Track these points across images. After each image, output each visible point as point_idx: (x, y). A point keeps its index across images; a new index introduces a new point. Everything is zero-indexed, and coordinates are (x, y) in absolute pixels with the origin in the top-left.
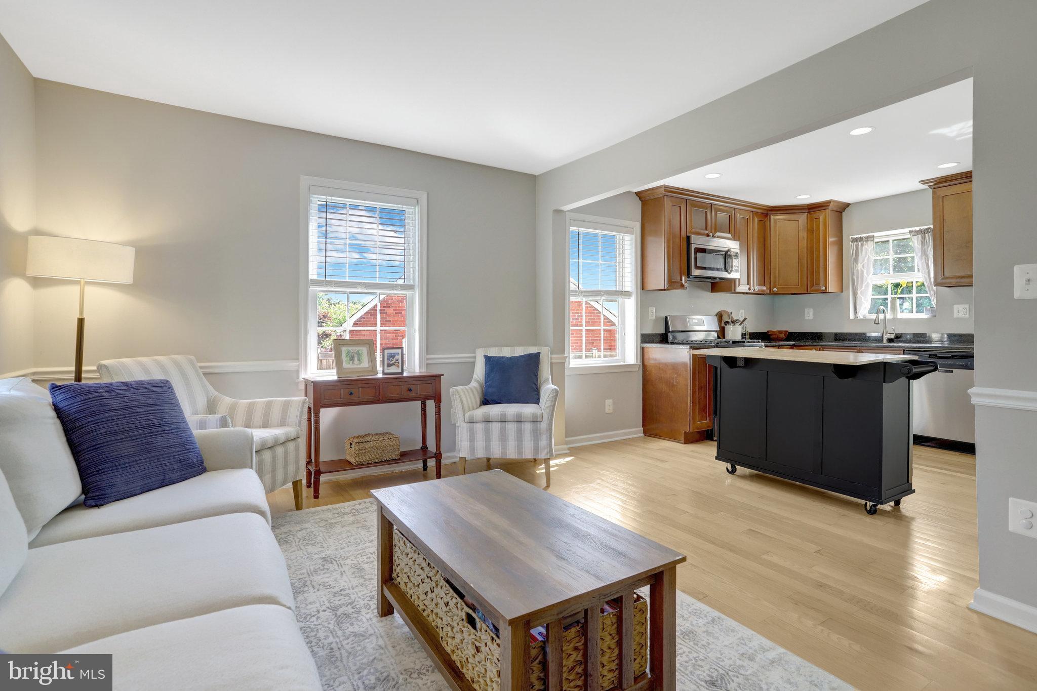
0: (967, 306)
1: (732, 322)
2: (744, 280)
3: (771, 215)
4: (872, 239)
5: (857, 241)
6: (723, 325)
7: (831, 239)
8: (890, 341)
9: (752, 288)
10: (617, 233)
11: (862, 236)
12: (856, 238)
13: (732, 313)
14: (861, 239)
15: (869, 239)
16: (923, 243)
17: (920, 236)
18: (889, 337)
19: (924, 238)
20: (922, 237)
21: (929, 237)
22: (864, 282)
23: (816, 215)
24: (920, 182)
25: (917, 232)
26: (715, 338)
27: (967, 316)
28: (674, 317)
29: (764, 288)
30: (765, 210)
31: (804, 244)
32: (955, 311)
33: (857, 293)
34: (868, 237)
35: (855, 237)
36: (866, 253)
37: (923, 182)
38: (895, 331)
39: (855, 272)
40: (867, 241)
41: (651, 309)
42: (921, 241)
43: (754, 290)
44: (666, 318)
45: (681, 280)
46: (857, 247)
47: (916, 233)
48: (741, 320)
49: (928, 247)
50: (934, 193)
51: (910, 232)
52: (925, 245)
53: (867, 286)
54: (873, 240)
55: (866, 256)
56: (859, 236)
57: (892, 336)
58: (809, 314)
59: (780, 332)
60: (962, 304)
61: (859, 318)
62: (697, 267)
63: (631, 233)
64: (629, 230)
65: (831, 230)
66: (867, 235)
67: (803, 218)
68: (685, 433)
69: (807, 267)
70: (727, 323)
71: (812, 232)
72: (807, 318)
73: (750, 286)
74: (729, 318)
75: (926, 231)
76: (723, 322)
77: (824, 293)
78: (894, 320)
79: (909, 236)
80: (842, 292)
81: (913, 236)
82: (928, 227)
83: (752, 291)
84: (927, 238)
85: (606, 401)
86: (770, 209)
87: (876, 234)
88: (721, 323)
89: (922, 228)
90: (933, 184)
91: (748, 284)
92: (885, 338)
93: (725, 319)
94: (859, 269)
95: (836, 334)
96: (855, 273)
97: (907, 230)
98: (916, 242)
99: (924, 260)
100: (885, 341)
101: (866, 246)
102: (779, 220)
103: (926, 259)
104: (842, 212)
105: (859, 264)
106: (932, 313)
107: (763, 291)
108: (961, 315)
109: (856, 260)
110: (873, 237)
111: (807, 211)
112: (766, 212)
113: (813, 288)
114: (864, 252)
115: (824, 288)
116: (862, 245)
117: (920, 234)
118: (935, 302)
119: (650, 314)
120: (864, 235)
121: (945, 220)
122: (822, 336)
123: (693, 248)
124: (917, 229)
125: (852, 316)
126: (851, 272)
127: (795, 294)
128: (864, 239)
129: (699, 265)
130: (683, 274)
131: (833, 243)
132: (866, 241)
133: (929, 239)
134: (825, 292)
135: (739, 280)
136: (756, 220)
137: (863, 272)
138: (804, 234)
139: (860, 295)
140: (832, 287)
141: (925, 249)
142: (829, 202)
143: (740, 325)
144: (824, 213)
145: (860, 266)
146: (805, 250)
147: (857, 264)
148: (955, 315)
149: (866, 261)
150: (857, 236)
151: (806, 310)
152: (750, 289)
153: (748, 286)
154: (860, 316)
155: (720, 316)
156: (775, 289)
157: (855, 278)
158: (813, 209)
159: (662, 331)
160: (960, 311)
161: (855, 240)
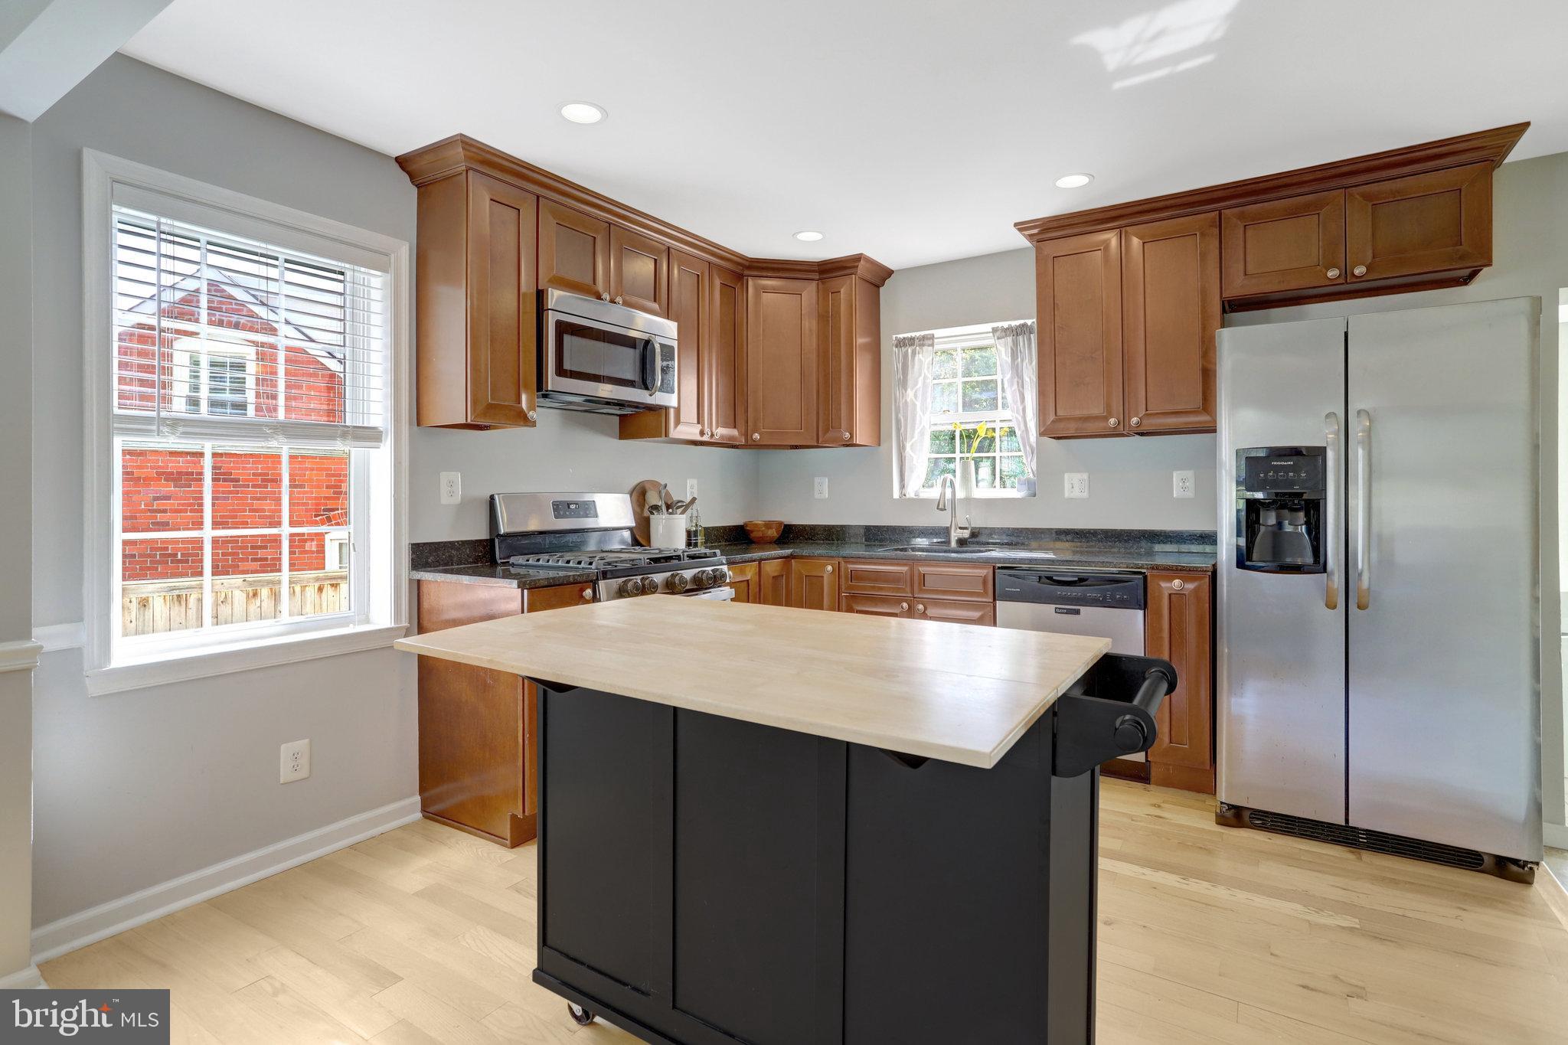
0: (1085, 476)
1: (668, 507)
2: (689, 412)
3: (750, 279)
4: (930, 342)
5: (905, 345)
6: (646, 513)
7: (861, 340)
8: (962, 542)
9: (707, 430)
10: (347, 266)
11: (913, 334)
12: (904, 338)
13: (666, 486)
14: (912, 341)
15: (927, 342)
16: (1014, 355)
17: (1009, 339)
18: (961, 536)
19: (1015, 344)
20: (1013, 340)
21: (1024, 341)
22: (917, 426)
23: (834, 283)
24: (1016, 225)
25: (1007, 331)
26: (628, 545)
27: (1085, 495)
28: (509, 498)
29: (735, 432)
30: (738, 264)
31: (811, 343)
32: (1067, 486)
33: (904, 448)
34: (924, 338)
35: (901, 336)
36: (920, 369)
37: (1021, 227)
38: (970, 524)
39: (901, 405)
40: (922, 345)
41: (445, 477)
42: (1012, 349)
43: (712, 435)
44: (492, 498)
45: (519, 401)
46: (905, 356)
47: (1004, 334)
48: (688, 499)
49: (1022, 361)
50: (1038, 251)
51: (994, 330)
52: (1018, 358)
53: (922, 434)
54: (932, 345)
55: (920, 375)
56: (909, 335)
57: (966, 534)
58: (823, 488)
59: (768, 525)
60: (1078, 471)
61: (908, 496)
62: (561, 372)
63: (383, 268)
64: (378, 260)
65: (860, 320)
66: (923, 333)
67: (809, 291)
68: (514, 817)
69: (818, 392)
70: (655, 508)
71: (827, 319)
72: (817, 496)
73: (703, 425)
74: (661, 498)
75: (1019, 331)
76: (647, 507)
77: (848, 446)
78: (968, 501)
79: (991, 342)
80: (879, 445)
81: (998, 338)
82: (1022, 322)
83: (706, 438)
84: (1021, 344)
85: (283, 747)
86: (747, 264)
87: (938, 333)
88: (642, 510)
89: (1015, 323)
90: (1035, 231)
91: (698, 423)
92: (955, 535)
93: (653, 499)
94: (908, 400)
95: (868, 529)
96: (901, 409)
97: (988, 327)
98: (1002, 352)
99: (1015, 386)
100: (953, 544)
101: (920, 355)
102: (766, 290)
103: (1020, 384)
104: (878, 287)
105: (909, 390)
106: (1029, 489)
107: (732, 438)
108: (1077, 493)
109: (904, 384)
110: (932, 337)
111: (816, 276)
112: (738, 269)
113: (829, 435)
114: (917, 367)
115: (847, 435)
116: (914, 353)
117: (1009, 336)
118: (1035, 468)
119: (444, 489)
120: (918, 334)
121: (1057, 304)
122: (844, 533)
123: (551, 319)
124: (1006, 324)
125: (896, 495)
126: (895, 405)
127: (796, 447)
128: (917, 341)
129: (567, 366)
130: (526, 388)
131: (865, 347)
132: (920, 345)
133: (1024, 344)
134: (850, 444)
135: (678, 410)
136: (717, 282)
137: (914, 405)
138: (810, 324)
139: (910, 452)
140: (861, 435)
141: (1018, 364)
142: (858, 258)
143: (682, 513)
144: (848, 282)
145: (910, 393)
146: (814, 357)
147: (906, 391)
148: (1067, 493)
149: (920, 384)
150: (905, 335)
151: (817, 480)
152: (702, 433)
153: (699, 427)
154: (910, 493)
155: (640, 495)
156: (756, 436)
157: (902, 417)
158: (829, 271)
159: (481, 533)
160: (1074, 485)
161: (901, 343)
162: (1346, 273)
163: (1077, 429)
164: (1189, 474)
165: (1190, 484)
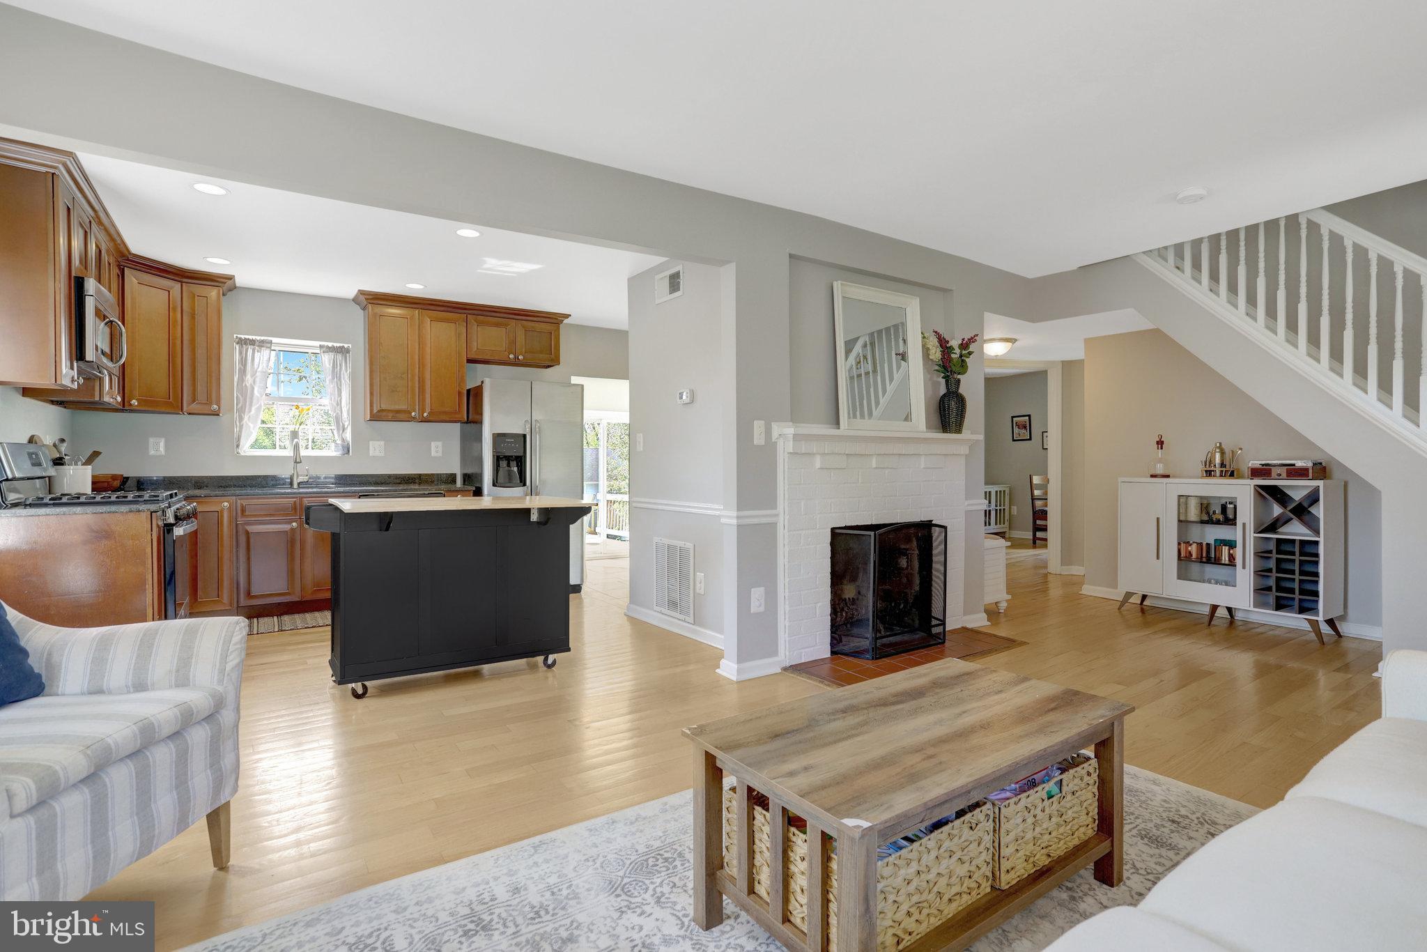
0: (382, 443)
3: (126, 270)
4: (269, 345)
5: (246, 344)
11: (254, 337)
12: (245, 339)
14: (252, 342)
15: (264, 345)
16: (334, 364)
17: (333, 353)
19: (338, 356)
20: (336, 354)
21: (346, 358)
22: (253, 404)
23: (199, 290)
25: (333, 349)
27: (381, 454)
30: (123, 257)
31: (178, 331)
32: (371, 449)
34: (263, 341)
35: (243, 337)
36: (259, 362)
38: (308, 473)
39: (240, 387)
40: (261, 347)
42: (333, 361)
43: (116, 400)
46: (246, 352)
47: (329, 350)
49: (341, 370)
50: (372, 309)
51: (321, 347)
52: (338, 369)
53: (258, 410)
54: (271, 348)
55: (259, 368)
56: (250, 337)
58: (158, 447)
60: (379, 440)
61: (243, 454)
66: (262, 338)
67: (176, 289)
69: (184, 371)
72: (152, 452)
75: (341, 350)
77: (215, 415)
79: (318, 351)
81: (324, 351)
82: (341, 345)
83: (114, 402)
84: (340, 359)
87: (275, 340)
89: (336, 345)
92: (296, 480)
94: (247, 384)
96: (240, 390)
97: (317, 343)
98: (327, 359)
99: (335, 384)
100: (295, 486)
101: (259, 354)
102: (139, 282)
103: (339, 384)
105: (248, 377)
106: (344, 451)
108: (377, 453)
109: (243, 370)
110: (271, 342)
111: (182, 279)
113: (194, 406)
114: (255, 361)
115: (215, 406)
116: (253, 351)
118: (352, 437)
120: (258, 338)
121: (382, 343)
124: (330, 344)
126: (236, 387)
128: (257, 343)
132: (259, 346)
133: (346, 360)
139: (248, 422)
145: (249, 380)
146: (179, 342)
147: (245, 377)
148: (371, 453)
149: (258, 375)
150: (247, 337)
151: (151, 440)
152: (112, 398)
156: (134, 402)
157: (241, 397)
160: (376, 448)
161: (242, 342)
162: (516, 358)
163: (393, 416)
164: (440, 444)
165: (440, 449)
